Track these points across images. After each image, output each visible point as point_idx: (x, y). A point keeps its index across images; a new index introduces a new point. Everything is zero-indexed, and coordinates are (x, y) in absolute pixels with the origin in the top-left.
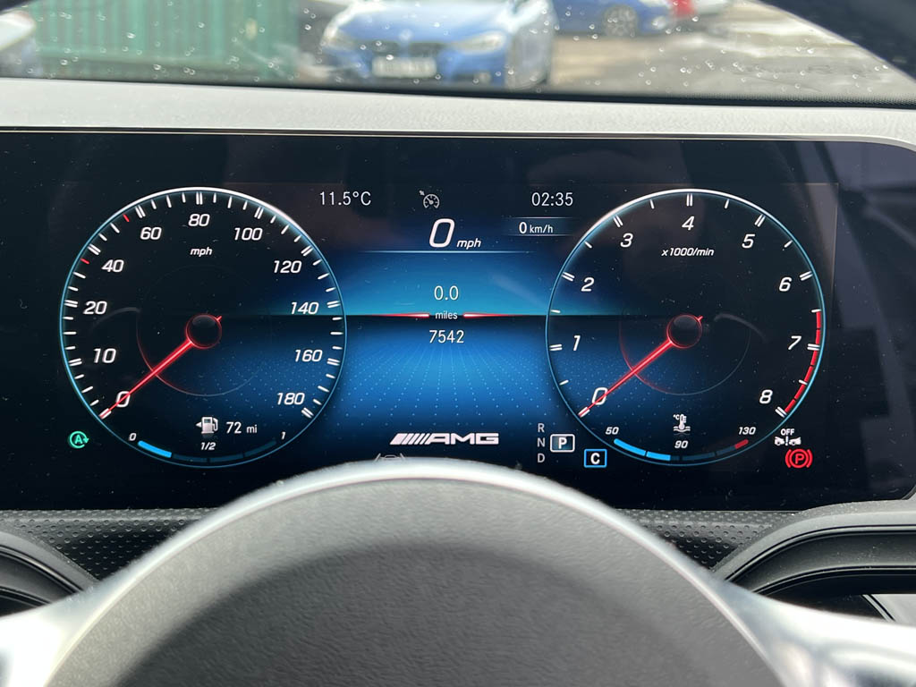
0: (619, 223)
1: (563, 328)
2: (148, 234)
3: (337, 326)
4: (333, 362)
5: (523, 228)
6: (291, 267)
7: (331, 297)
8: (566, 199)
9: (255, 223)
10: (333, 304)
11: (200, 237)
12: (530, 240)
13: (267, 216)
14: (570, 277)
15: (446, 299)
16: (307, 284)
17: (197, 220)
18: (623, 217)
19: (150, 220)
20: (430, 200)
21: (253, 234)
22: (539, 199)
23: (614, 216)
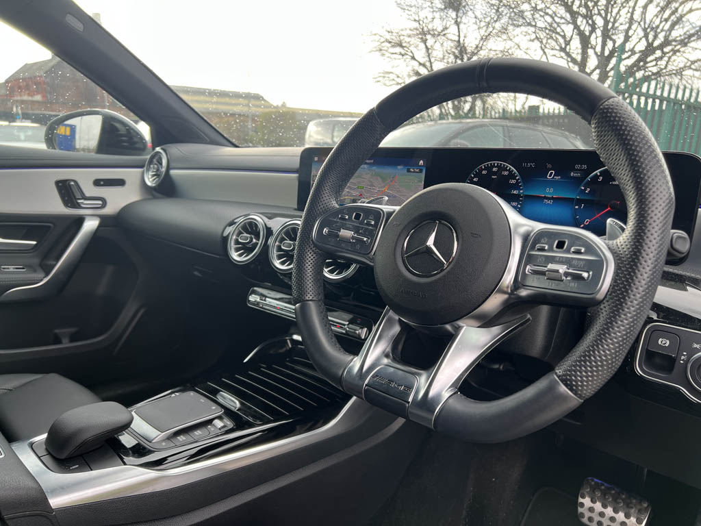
0: (599, 174)
1: (579, 202)
2: (484, 172)
3: (521, 197)
4: (519, 206)
5: (572, 174)
6: (513, 181)
7: (521, 190)
8: (585, 167)
9: (507, 170)
10: (521, 191)
11: (495, 173)
12: (573, 177)
13: (510, 169)
14: (583, 188)
15: (549, 192)
16: (516, 186)
17: (495, 169)
18: (600, 172)
19: (484, 170)
20: (549, 166)
21: (506, 173)
22: (577, 167)
23: (597, 172)
